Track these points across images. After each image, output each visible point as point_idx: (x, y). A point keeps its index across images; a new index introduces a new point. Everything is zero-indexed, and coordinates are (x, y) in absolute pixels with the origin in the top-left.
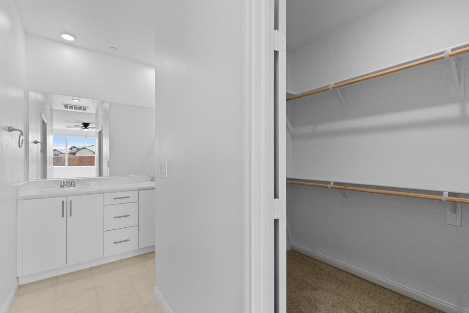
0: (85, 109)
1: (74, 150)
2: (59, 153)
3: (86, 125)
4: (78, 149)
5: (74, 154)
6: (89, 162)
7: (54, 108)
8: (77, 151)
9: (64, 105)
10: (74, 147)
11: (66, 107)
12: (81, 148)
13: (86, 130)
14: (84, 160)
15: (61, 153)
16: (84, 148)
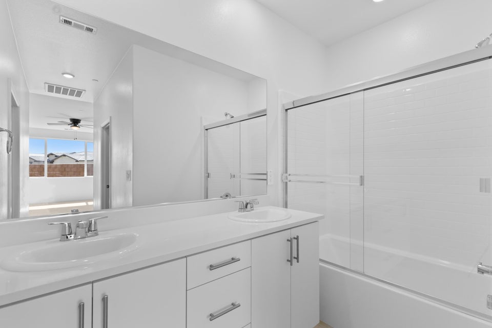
0: (79, 94)
1: (52, 158)
2: (33, 161)
3: (75, 122)
4: (56, 156)
5: (52, 162)
6: (74, 172)
7: (31, 91)
8: (56, 159)
9: (47, 85)
10: (52, 154)
11: (51, 89)
12: (59, 155)
13: (75, 128)
14: (67, 170)
15: (35, 161)
16: (64, 155)
